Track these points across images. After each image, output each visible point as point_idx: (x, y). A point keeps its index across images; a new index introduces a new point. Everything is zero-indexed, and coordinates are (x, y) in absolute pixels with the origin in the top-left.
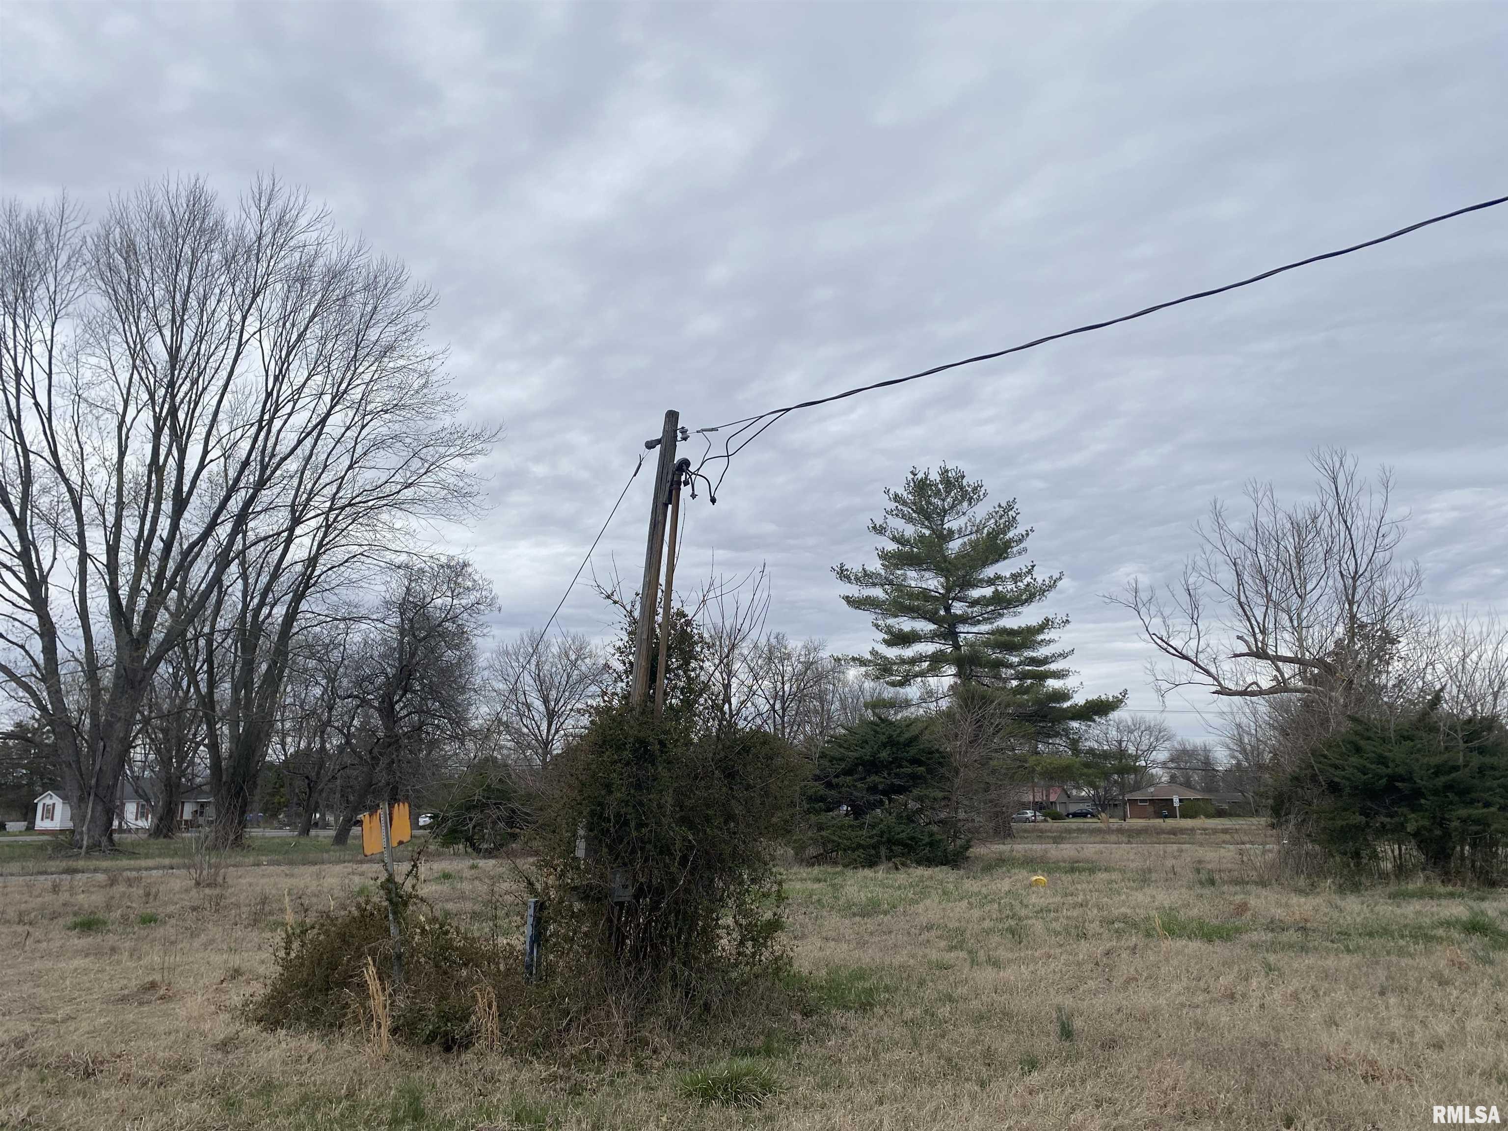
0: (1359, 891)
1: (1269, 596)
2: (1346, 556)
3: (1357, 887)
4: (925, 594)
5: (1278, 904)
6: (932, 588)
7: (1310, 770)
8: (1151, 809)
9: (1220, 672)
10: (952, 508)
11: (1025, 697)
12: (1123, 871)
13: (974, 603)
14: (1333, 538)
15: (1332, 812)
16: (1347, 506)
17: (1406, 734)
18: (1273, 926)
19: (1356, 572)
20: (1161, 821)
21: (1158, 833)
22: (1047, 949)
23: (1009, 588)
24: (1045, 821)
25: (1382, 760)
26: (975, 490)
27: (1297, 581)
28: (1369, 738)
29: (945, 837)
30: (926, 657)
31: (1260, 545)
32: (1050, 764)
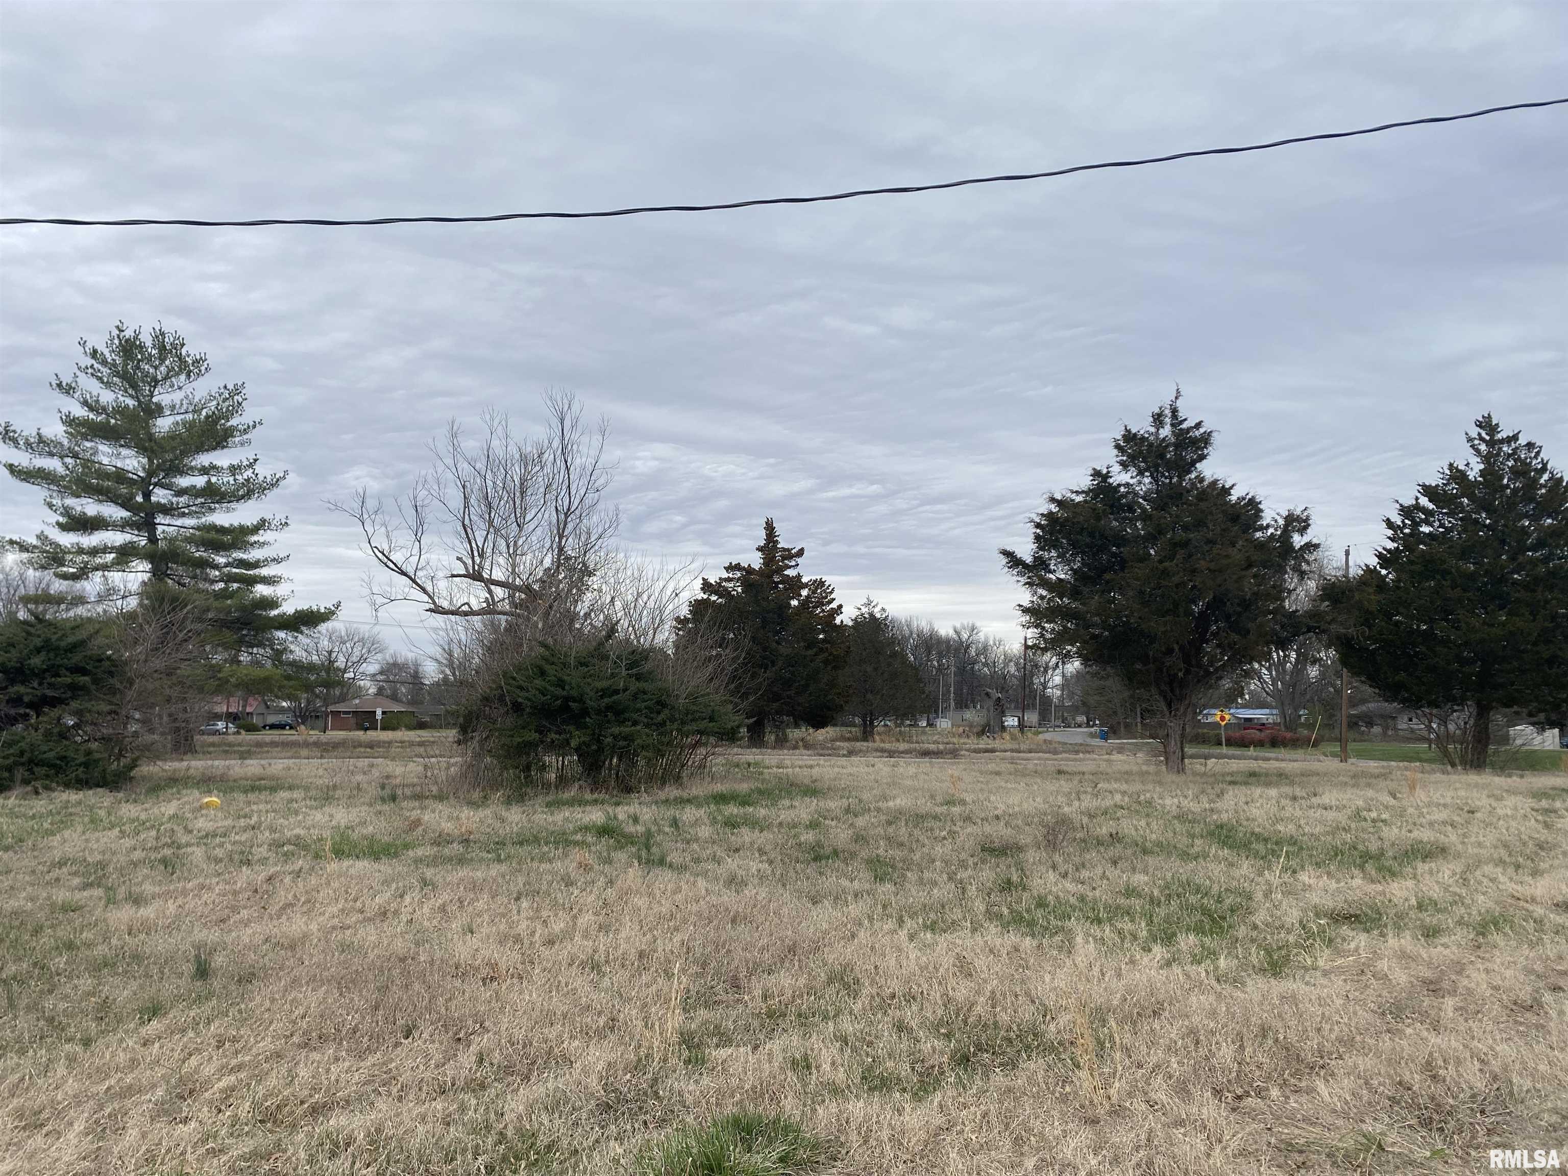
0: (523, 801)
1: (491, 522)
2: (562, 494)
3: (522, 797)
4: (120, 476)
5: (450, 818)
6: (130, 468)
7: (499, 691)
8: (353, 721)
9: (436, 590)
10: (165, 379)
11: (229, 602)
12: (307, 789)
13: (181, 492)
14: (554, 475)
15: (512, 730)
16: (570, 446)
17: (583, 660)
18: (441, 840)
19: (569, 509)
20: (361, 733)
21: (355, 747)
22: (201, 880)
23: (225, 480)
24: (238, 733)
25: (561, 684)
26: (196, 362)
27: (518, 510)
28: (553, 663)
29: (106, 755)
30: (113, 548)
31: (489, 472)
32: (246, 675)
